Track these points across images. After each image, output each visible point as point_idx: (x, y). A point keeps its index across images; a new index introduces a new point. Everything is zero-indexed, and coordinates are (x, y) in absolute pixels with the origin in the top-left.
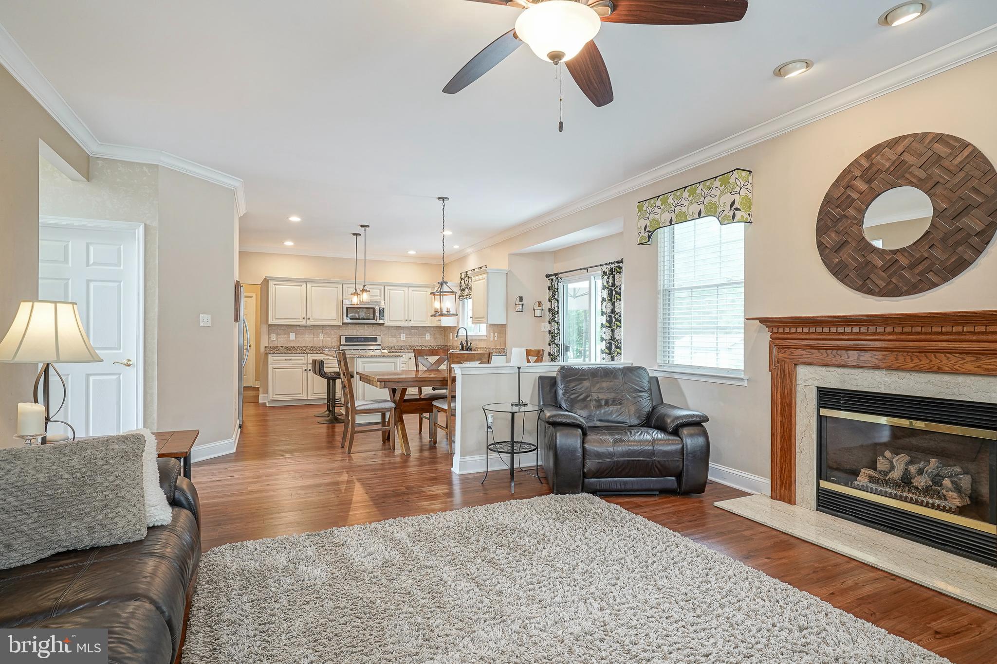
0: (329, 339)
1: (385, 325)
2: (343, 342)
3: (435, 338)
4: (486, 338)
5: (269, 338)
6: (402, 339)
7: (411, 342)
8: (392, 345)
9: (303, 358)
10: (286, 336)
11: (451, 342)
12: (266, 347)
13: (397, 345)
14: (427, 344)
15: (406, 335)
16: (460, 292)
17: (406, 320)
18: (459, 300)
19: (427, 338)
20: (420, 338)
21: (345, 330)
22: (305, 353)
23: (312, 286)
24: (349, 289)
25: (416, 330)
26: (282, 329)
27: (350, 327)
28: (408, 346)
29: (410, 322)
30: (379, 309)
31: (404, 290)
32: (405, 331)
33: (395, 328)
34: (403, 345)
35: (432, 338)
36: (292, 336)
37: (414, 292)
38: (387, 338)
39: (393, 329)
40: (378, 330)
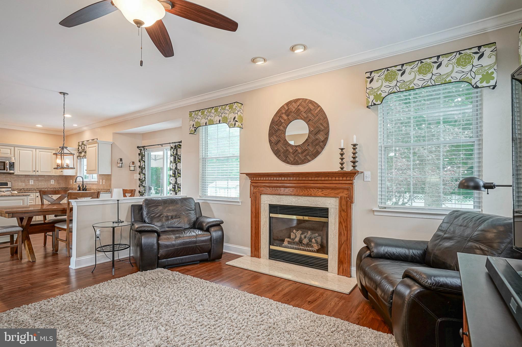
1: (15, 174)
3: (58, 183)
4: (97, 183)
6: (30, 184)
7: (38, 185)
8: (21, 188)
11: (71, 185)
13: (26, 188)
14: (52, 187)
15: (34, 181)
16: (78, 154)
17: (34, 171)
18: (77, 159)
19: (51, 183)
20: (46, 183)
25: (43, 177)
28: (36, 189)
29: (38, 172)
30: (10, 163)
31: (32, 151)
32: (33, 178)
33: (24, 176)
34: (31, 187)
35: (56, 183)
37: (41, 152)
38: (17, 183)
39: (22, 177)
40: (9, 177)
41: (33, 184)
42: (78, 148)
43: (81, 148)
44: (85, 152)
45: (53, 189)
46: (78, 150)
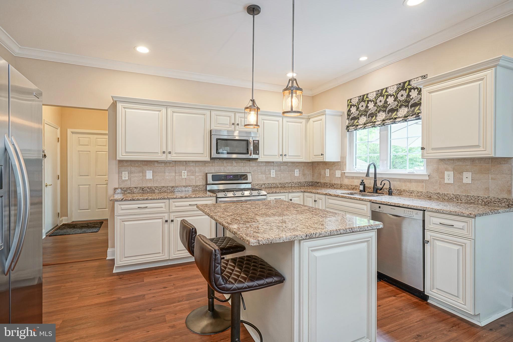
0: (192, 177)
1: (259, 160)
2: (210, 180)
3: (304, 175)
4: (427, 178)
5: (120, 177)
6: (272, 176)
7: (281, 178)
8: (262, 182)
9: (162, 205)
10: (141, 174)
11: (328, 179)
12: (115, 189)
13: (267, 183)
14: (297, 181)
15: (275, 172)
16: (347, 122)
17: (282, 155)
18: (346, 131)
19: (296, 175)
20: (289, 175)
21: (214, 166)
22: (165, 198)
23: (173, 112)
24: (218, 117)
25: (286, 165)
26: (136, 166)
27: (217, 163)
28: (278, 184)
29: (285, 157)
30: (255, 142)
31: (278, 121)
32: (274, 167)
33: (265, 163)
34: (273, 182)
35: (301, 174)
36: (149, 175)
37: (289, 123)
38: (257, 175)
39: (263, 165)
40: (247, 166)
41: (274, 176)
42: (349, 111)
43: (358, 109)
44: (368, 115)
45: (298, 184)
46: (348, 114)
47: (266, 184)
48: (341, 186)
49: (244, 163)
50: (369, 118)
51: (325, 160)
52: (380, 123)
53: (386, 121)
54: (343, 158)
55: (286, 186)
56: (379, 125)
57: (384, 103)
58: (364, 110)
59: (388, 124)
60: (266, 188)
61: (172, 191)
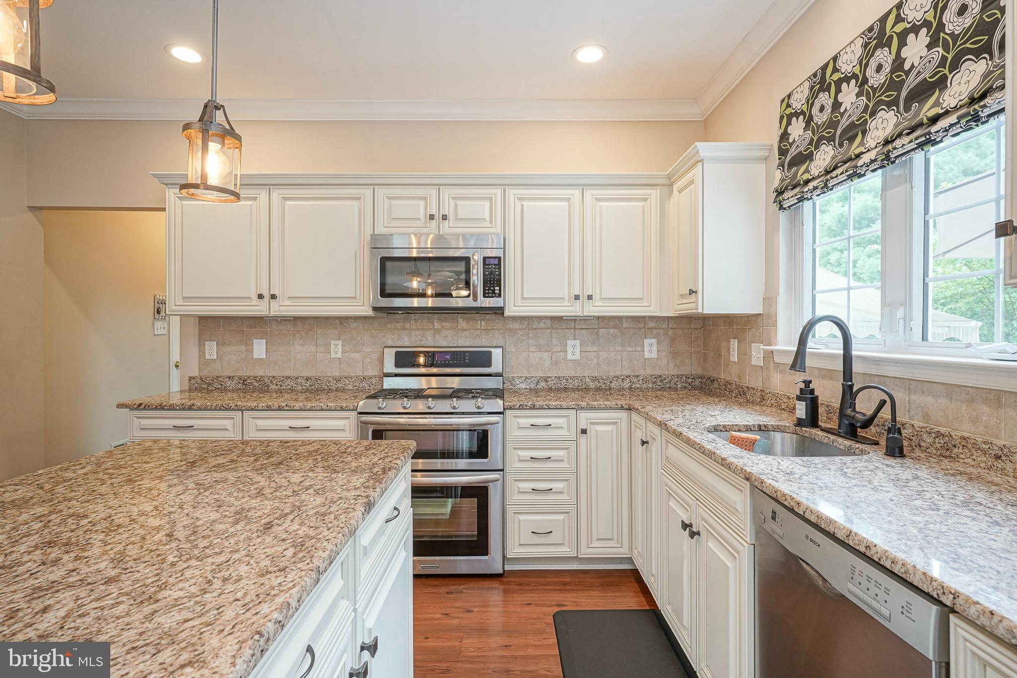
0: (355, 356)
1: (507, 313)
2: (390, 366)
3: (674, 354)
6: (570, 357)
7: (598, 366)
8: (541, 374)
9: (228, 423)
10: (243, 348)
11: (734, 370)
12: (191, 378)
13: (554, 375)
14: (649, 372)
15: (581, 345)
16: (778, 175)
17: (577, 297)
18: (776, 207)
19: (647, 355)
20: (625, 354)
21: (408, 329)
22: (231, 407)
23: (285, 199)
24: (394, 202)
25: (615, 327)
26: (232, 328)
27: (416, 322)
28: (588, 380)
29: (591, 304)
30: (487, 261)
31: (568, 200)
32: (577, 333)
33: (548, 322)
34: (573, 373)
35: (664, 354)
36: (259, 349)
37: (602, 204)
38: (525, 354)
39: (542, 325)
40: (498, 330)
41: (577, 357)
42: (784, 136)
43: (809, 121)
44: (840, 137)
45: (654, 383)
46: (780, 148)
47: (549, 377)
48: (763, 398)
49: (488, 320)
50: (841, 145)
51: (700, 311)
52: (872, 155)
53: (898, 143)
54: (769, 300)
55: (613, 385)
56: (873, 167)
57: (892, 72)
58: (826, 120)
59: (901, 151)
60: (550, 389)
61: (307, 389)
